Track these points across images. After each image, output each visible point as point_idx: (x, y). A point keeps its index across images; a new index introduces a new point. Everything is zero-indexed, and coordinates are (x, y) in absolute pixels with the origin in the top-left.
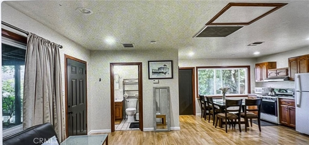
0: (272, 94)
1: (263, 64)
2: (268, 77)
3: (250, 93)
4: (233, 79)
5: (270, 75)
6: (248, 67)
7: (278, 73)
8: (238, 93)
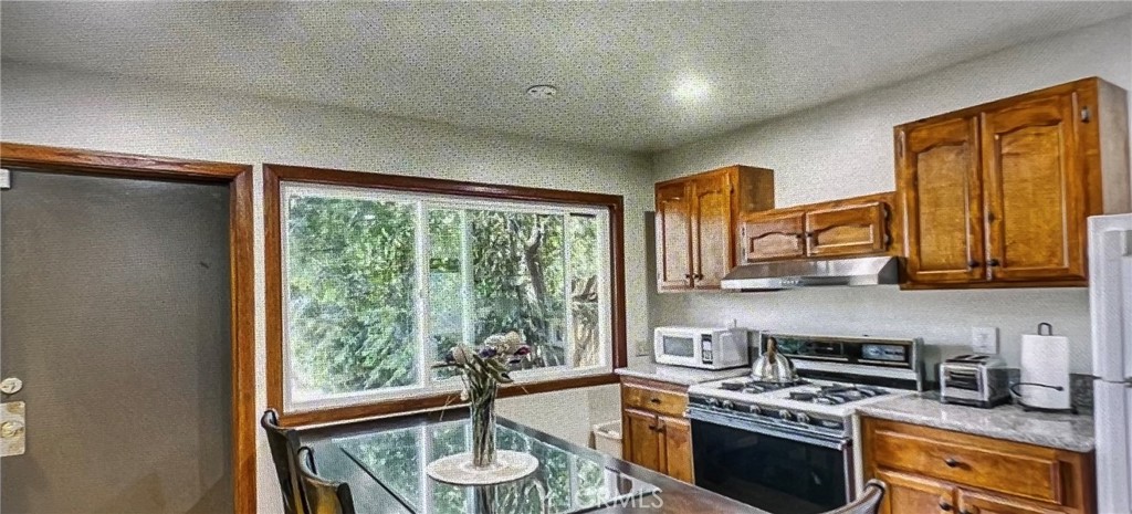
0: (775, 370)
1: (705, 183)
2: (743, 262)
3: (624, 364)
4: (523, 277)
5: (752, 250)
6: (614, 204)
7: (815, 235)
8: (563, 363)
